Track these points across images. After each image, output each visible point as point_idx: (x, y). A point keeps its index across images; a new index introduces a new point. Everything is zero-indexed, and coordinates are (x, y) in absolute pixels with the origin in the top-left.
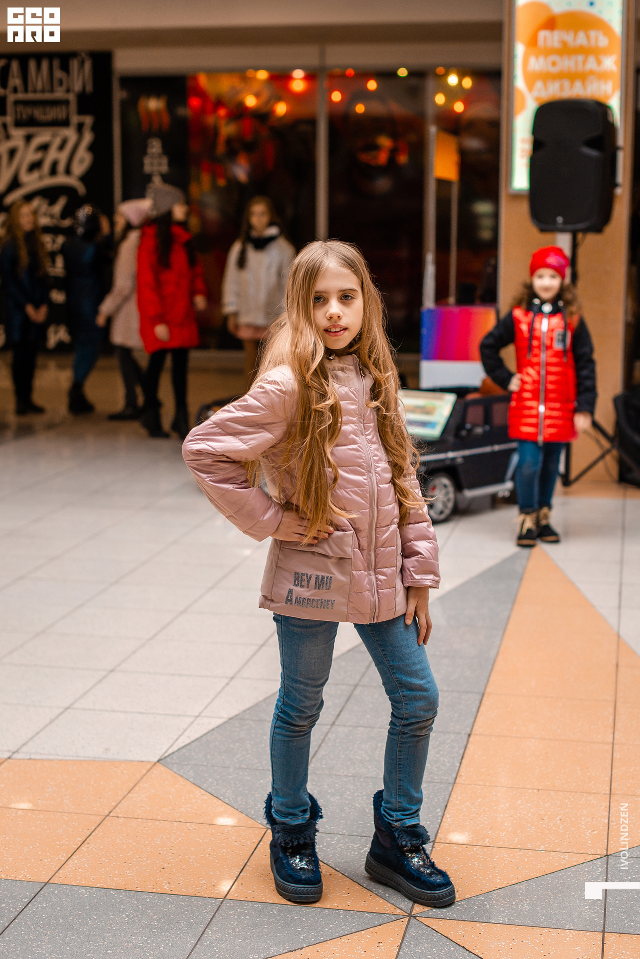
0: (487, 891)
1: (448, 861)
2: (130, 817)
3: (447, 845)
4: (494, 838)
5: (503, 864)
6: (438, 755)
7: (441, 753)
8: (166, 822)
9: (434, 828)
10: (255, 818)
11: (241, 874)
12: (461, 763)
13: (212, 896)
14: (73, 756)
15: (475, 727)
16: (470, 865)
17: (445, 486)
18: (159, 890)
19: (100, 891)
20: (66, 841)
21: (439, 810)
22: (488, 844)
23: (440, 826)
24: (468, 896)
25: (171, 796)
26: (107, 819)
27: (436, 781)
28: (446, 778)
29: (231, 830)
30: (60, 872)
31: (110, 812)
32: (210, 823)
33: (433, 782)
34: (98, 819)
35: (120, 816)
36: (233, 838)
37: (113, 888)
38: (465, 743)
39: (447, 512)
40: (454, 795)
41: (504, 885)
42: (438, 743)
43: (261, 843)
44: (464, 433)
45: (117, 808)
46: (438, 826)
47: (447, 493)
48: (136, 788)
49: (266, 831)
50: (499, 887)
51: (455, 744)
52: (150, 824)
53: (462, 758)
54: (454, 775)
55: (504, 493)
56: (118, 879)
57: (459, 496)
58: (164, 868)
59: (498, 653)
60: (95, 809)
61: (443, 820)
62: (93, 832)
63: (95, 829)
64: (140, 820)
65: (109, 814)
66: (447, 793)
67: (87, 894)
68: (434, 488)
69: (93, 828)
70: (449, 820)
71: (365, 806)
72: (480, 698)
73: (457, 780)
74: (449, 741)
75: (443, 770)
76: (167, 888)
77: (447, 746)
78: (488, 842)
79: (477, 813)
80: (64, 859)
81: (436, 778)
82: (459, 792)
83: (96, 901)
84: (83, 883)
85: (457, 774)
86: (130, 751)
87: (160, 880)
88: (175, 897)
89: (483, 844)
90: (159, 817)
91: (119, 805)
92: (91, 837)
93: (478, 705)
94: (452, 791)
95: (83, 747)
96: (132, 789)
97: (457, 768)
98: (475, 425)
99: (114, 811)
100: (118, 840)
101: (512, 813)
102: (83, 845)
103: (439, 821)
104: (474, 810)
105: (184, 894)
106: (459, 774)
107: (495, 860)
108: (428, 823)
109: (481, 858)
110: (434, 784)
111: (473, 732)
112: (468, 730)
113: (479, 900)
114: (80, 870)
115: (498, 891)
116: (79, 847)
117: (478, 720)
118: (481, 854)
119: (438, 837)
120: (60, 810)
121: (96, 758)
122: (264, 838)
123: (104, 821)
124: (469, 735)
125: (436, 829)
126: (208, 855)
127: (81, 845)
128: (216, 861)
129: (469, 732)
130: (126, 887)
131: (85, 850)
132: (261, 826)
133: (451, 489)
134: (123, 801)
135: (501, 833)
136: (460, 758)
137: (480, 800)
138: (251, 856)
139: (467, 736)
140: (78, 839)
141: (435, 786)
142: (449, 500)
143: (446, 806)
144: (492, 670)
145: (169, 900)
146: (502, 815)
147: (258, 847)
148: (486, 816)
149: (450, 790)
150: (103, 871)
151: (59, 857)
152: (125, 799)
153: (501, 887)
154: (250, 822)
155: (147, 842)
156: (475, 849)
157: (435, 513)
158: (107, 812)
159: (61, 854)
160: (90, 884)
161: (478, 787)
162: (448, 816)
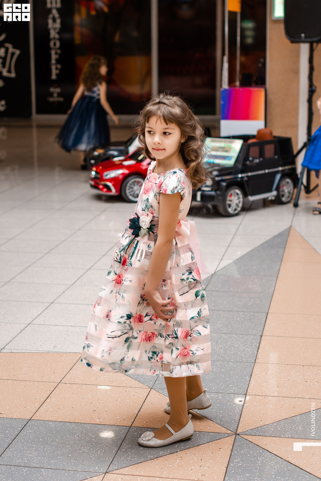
0: (278, 420)
1: (254, 405)
2: (73, 383)
3: (253, 396)
4: (280, 392)
5: (286, 406)
6: (245, 347)
7: (246, 346)
8: (93, 386)
9: (245, 387)
10: (144, 383)
11: (139, 413)
12: (258, 352)
13: (124, 425)
14: (36, 351)
15: (264, 332)
16: (267, 406)
17: (237, 194)
18: (94, 422)
19: (60, 423)
20: (38, 397)
21: (247, 377)
22: (277, 395)
23: (248, 386)
24: (267, 423)
25: (94, 372)
26: (59, 384)
27: (244, 361)
28: (250, 360)
29: (130, 390)
30: (37, 413)
31: (61, 381)
32: (118, 386)
33: (243, 362)
34: (55, 385)
35: (67, 383)
36: (132, 394)
37: (67, 421)
38: (259, 340)
39: (239, 209)
40: (255, 369)
41: (287, 417)
42: (243, 340)
43: (148, 396)
44: (248, 163)
45: (64, 378)
46: (247, 386)
47: (239, 198)
48: (74, 367)
49: (151, 390)
50: (284, 418)
51: (253, 341)
52: (84, 387)
53: (258, 349)
54: (254, 358)
55: (272, 197)
56: (70, 416)
57: (245, 200)
58: (95, 411)
59: (274, 290)
60: (52, 379)
61: (250, 382)
62: (52, 392)
63: (54, 390)
64: (78, 385)
65: (60, 382)
66: (251, 368)
67: (53, 425)
68: (231, 196)
69: (53, 389)
70: (254, 382)
71: (205, 375)
72: (266, 316)
73: (256, 361)
74: (250, 339)
75: (248, 355)
76: (98, 421)
77: (249, 342)
78: (277, 394)
79: (269, 378)
80: (38, 407)
81: (244, 360)
82: (258, 367)
83: (59, 429)
84: (50, 419)
85: (256, 358)
86: (68, 348)
87: (94, 417)
88: (103, 426)
89: (274, 395)
90: (89, 383)
91: (65, 377)
92: (52, 394)
93: (265, 319)
94: (254, 367)
95: (41, 345)
96: (72, 368)
97: (256, 354)
98: (254, 158)
99: (63, 380)
100: (67, 396)
101: (289, 378)
102: (48, 399)
103: (248, 383)
104: (267, 377)
105: (108, 424)
106: (257, 358)
107: (281, 403)
108: (242, 384)
109: (273, 403)
110: (243, 363)
111: (263, 335)
112: (261, 333)
113: (274, 425)
114: (48, 412)
115: (284, 420)
116: (46, 400)
117: (265, 327)
118: (273, 401)
119: (248, 392)
120: (32, 380)
121: (48, 351)
122: (149, 393)
123: (58, 386)
124: (261, 336)
125: (247, 388)
126: (119, 403)
127: (47, 399)
128: (124, 406)
129: (261, 335)
130: (75, 421)
131: (49, 401)
132: (147, 387)
133: (241, 196)
134: (67, 375)
135: (284, 389)
136: (257, 349)
137: (270, 371)
138: (143, 403)
139: (260, 337)
140: (45, 395)
141: (244, 364)
142: (240, 202)
143: (251, 375)
144: (272, 299)
145: (100, 428)
146: (283, 380)
147: (147, 399)
148: (274, 380)
149: (253, 366)
150: (61, 412)
151: (35, 406)
152: (68, 374)
153: (286, 418)
154: (141, 385)
155: (84, 397)
156: (269, 398)
157: (232, 210)
158: (59, 381)
159: (36, 404)
160: (55, 420)
161: (269, 364)
162: (253, 381)
